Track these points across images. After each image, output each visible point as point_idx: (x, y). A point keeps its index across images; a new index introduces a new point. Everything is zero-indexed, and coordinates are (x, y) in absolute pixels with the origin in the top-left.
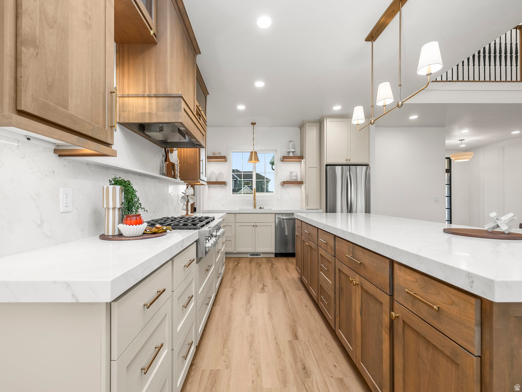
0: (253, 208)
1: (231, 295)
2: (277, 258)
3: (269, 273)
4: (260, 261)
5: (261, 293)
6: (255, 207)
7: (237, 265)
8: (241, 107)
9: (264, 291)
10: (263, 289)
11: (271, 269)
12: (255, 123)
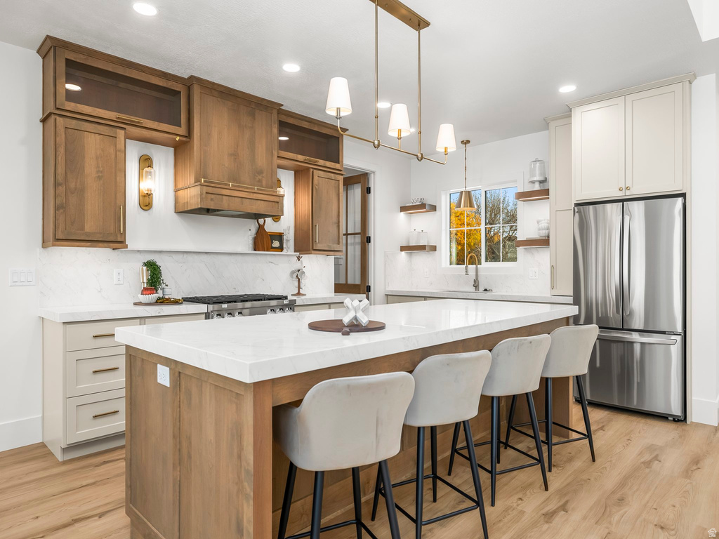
12: (468, 142)
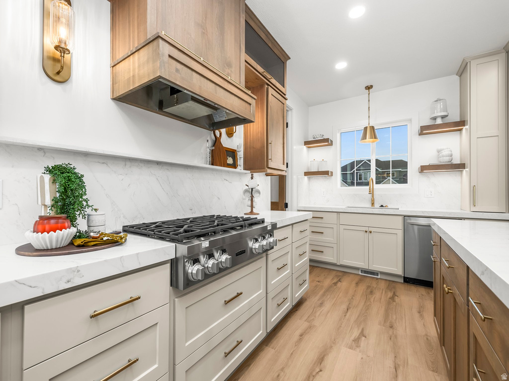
0: (369, 205)
1: (301, 335)
2: (407, 286)
3: (382, 311)
4: (374, 284)
5: (351, 348)
6: (373, 204)
7: (335, 284)
8: (341, 66)
9: (358, 346)
10: (357, 340)
11: (389, 303)
12: (372, 86)
